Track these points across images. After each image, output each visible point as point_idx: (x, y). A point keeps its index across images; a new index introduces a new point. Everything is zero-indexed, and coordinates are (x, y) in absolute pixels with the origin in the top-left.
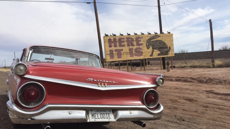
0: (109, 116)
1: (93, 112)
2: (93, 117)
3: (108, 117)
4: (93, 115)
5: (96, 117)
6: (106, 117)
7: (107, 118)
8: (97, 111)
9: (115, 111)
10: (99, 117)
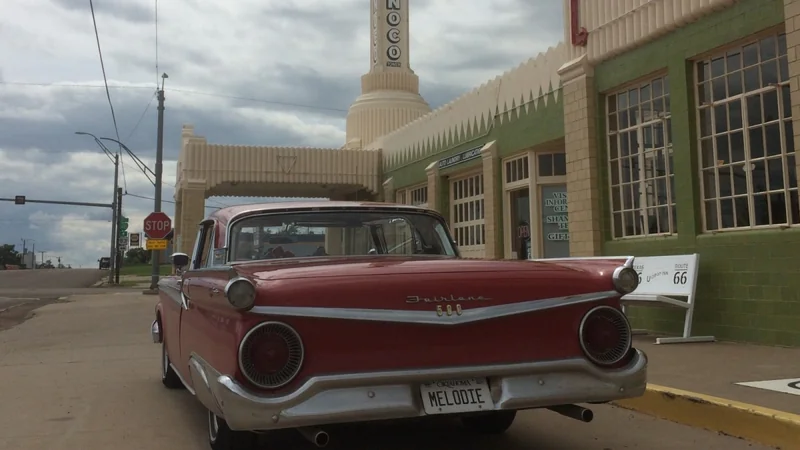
0: (478, 396)
1: (434, 389)
2: (434, 403)
3: (476, 400)
4: (432, 397)
5: (443, 401)
6: (470, 400)
7: (474, 402)
8: (444, 385)
9: (491, 380)
10: (451, 401)
